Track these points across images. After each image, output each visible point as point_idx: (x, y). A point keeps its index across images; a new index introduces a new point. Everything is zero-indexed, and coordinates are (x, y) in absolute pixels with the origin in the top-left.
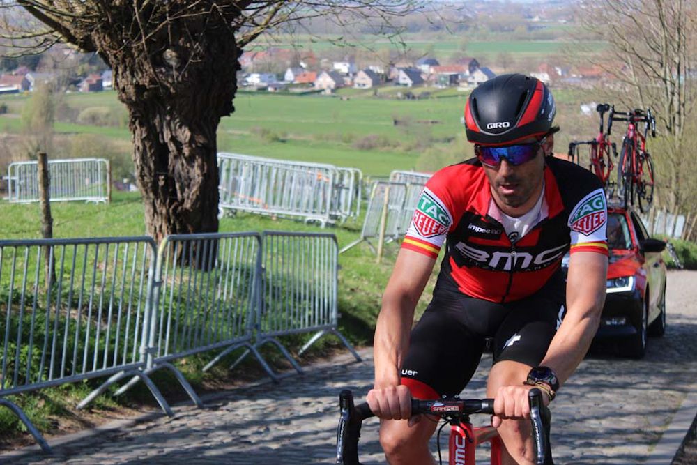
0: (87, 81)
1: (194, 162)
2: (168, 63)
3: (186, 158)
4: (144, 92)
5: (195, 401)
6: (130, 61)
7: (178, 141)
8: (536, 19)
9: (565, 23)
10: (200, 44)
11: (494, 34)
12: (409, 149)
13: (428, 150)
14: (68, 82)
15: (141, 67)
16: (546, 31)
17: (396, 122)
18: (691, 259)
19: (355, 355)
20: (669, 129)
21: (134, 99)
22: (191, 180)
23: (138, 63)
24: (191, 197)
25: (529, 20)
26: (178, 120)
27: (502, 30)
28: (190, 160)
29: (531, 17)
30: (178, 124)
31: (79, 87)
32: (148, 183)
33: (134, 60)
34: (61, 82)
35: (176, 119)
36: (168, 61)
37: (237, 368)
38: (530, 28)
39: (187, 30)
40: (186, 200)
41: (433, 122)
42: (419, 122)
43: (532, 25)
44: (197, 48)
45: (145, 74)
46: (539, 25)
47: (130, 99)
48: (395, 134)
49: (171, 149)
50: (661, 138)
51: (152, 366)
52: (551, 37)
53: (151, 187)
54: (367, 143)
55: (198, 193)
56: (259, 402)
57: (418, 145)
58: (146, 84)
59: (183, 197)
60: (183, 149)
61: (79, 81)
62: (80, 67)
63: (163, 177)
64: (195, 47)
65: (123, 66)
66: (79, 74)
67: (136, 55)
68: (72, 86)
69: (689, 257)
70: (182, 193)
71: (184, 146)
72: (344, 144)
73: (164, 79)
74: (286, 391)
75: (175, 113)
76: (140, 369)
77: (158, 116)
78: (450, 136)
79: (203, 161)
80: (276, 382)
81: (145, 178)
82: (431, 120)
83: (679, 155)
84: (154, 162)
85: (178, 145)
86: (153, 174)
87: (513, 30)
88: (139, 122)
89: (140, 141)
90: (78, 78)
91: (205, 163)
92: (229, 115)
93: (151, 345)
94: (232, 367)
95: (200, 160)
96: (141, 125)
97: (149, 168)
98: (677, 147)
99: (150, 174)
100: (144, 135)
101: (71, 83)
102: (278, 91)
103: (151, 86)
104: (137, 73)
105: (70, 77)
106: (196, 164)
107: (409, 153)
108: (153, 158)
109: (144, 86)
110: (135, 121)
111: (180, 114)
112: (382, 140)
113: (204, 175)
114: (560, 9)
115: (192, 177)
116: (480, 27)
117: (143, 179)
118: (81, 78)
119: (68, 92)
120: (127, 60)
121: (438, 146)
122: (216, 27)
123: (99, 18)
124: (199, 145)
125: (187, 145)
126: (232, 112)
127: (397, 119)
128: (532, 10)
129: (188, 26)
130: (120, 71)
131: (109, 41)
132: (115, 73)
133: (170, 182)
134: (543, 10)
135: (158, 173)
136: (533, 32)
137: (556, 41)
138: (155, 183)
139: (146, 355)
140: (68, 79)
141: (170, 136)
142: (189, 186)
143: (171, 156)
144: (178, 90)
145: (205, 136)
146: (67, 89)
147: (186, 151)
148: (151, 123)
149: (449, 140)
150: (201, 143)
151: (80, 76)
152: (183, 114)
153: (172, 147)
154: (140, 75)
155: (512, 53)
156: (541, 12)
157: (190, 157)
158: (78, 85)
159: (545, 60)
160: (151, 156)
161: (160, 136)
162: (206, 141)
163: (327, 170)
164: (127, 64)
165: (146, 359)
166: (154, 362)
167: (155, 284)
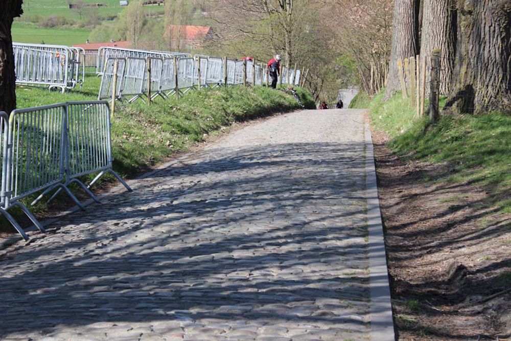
5: (39, 228)
12: (83, 26)
13: (98, 27)
17: (71, 6)
18: (308, 101)
19: (126, 186)
20: (282, 7)
37: (51, 202)
41: (98, 5)
42: (89, 5)
48: (70, 15)
50: (277, 13)
51: (9, 205)
54: (50, 22)
56: (81, 225)
57: (89, 23)
69: (307, 99)
72: (33, 24)
74: (95, 216)
78: (113, 15)
79: (3, 50)
80: (83, 210)
82: (97, 4)
83: (290, 24)
91: (5, 53)
92: (19, 16)
93: (7, 190)
94: (48, 201)
98: (288, 20)
107: (82, 29)
112: (61, 20)
113: (4, 61)
121: (105, 23)
126: (21, 14)
127: (72, 4)
139: (5, 197)
145: (4, 32)
149: (112, 19)
163: (63, 49)
165: (4, 200)
166: (10, 202)
167: (8, 146)
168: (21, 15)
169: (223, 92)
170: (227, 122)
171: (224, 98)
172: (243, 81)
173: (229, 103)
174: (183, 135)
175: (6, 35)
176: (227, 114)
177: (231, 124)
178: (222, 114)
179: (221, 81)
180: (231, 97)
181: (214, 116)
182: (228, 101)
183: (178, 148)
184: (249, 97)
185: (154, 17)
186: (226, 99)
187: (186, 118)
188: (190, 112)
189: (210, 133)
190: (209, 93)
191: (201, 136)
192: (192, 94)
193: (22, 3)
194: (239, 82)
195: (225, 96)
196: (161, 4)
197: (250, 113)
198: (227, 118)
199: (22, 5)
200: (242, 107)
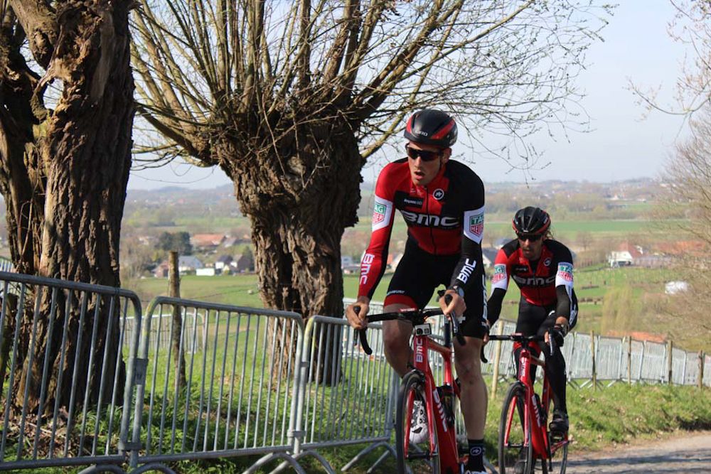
0: (162, 267)
1: (319, 273)
2: (293, 171)
3: (309, 269)
4: (268, 201)
6: (254, 170)
7: (302, 251)
8: (615, 198)
9: (645, 202)
10: (326, 151)
11: (573, 213)
14: (143, 268)
15: (266, 175)
16: (624, 209)
21: (258, 208)
22: (315, 291)
23: (263, 171)
24: (315, 308)
25: (607, 199)
26: (302, 229)
27: (581, 209)
28: (315, 270)
29: (609, 196)
30: (303, 234)
31: (154, 273)
32: (271, 295)
33: (258, 168)
34: (136, 268)
35: (300, 228)
36: (293, 169)
37: (374, 472)
38: (609, 208)
39: (313, 136)
40: (310, 312)
43: (611, 205)
44: (323, 154)
45: (270, 182)
46: (619, 204)
47: (254, 209)
49: (295, 259)
51: (299, 452)
52: (631, 216)
53: (275, 298)
55: (323, 304)
58: (271, 193)
59: (307, 308)
60: (307, 259)
61: (154, 267)
62: (155, 253)
63: (287, 289)
64: (321, 154)
65: (247, 176)
66: (154, 260)
67: (260, 163)
68: (147, 272)
70: (306, 305)
71: (309, 256)
73: (289, 186)
75: (299, 222)
76: (288, 453)
77: (282, 226)
79: (328, 271)
81: (269, 290)
84: (278, 273)
85: (303, 255)
86: (276, 286)
87: (592, 210)
88: (263, 232)
89: (263, 252)
90: (154, 264)
91: (330, 274)
92: (353, 226)
93: (298, 429)
94: (370, 470)
95: (324, 270)
96: (265, 235)
97: (273, 279)
99: (274, 286)
100: (267, 246)
101: (145, 270)
102: (354, 273)
103: (276, 194)
104: (261, 181)
105: (145, 263)
106: (321, 274)
108: (277, 270)
109: (268, 194)
110: (259, 231)
111: (304, 223)
113: (329, 286)
114: (638, 188)
115: (316, 288)
116: (558, 207)
117: (266, 291)
118: (156, 264)
119: (143, 278)
120: (251, 169)
122: (341, 134)
123: (224, 126)
124: (324, 254)
125: (312, 255)
126: (356, 223)
128: (611, 189)
129: (313, 132)
130: (243, 182)
131: (233, 149)
132: (238, 183)
133: (294, 294)
134: (622, 190)
135: (281, 284)
136: (612, 211)
137: (636, 220)
138: (279, 295)
139: (293, 438)
140: (143, 265)
141: (294, 246)
142: (313, 297)
143: (294, 267)
144: (303, 197)
145: (330, 245)
146: (142, 275)
147: (311, 261)
148: (275, 232)
150: (325, 253)
151: (155, 262)
152: (307, 223)
153: (296, 257)
154: (265, 184)
155: (592, 232)
156: (619, 191)
157: (314, 267)
158: (153, 271)
159: (626, 239)
160: (275, 267)
161: (284, 246)
162: (331, 251)
164: (251, 174)
165: (293, 442)
166: (300, 448)
167: (301, 364)
168: (355, 225)
169: (664, 389)
170: (666, 427)
171: (665, 397)
172: (697, 382)
173: (672, 404)
174: (595, 431)
175: (332, 248)
176: (667, 416)
177: (672, 431)
178: (661, 416)
179: (663, 377)
180: (676, 396)
181: (647, 417)
182: (671, 401)
183: (585, 445)
184: (705, 401)
185: (588, 319)
186: (669, 399)
187: (604, 414)
188: (610, 407)
189: (637, 436)
190: (644, 389)
191: (623, 437)
192: (618, 388)
193: (358, 207)
194: (691, 383)
195: (667, 394)
196: (598, 303)
197: (704, 421)
198: (667, 422)
199: (358, 211)
200: (692, 411)
